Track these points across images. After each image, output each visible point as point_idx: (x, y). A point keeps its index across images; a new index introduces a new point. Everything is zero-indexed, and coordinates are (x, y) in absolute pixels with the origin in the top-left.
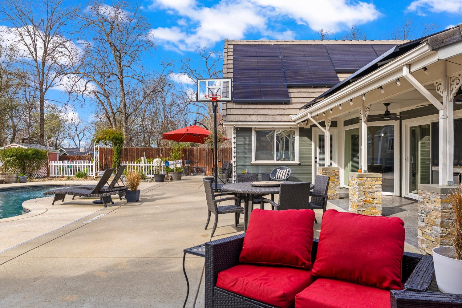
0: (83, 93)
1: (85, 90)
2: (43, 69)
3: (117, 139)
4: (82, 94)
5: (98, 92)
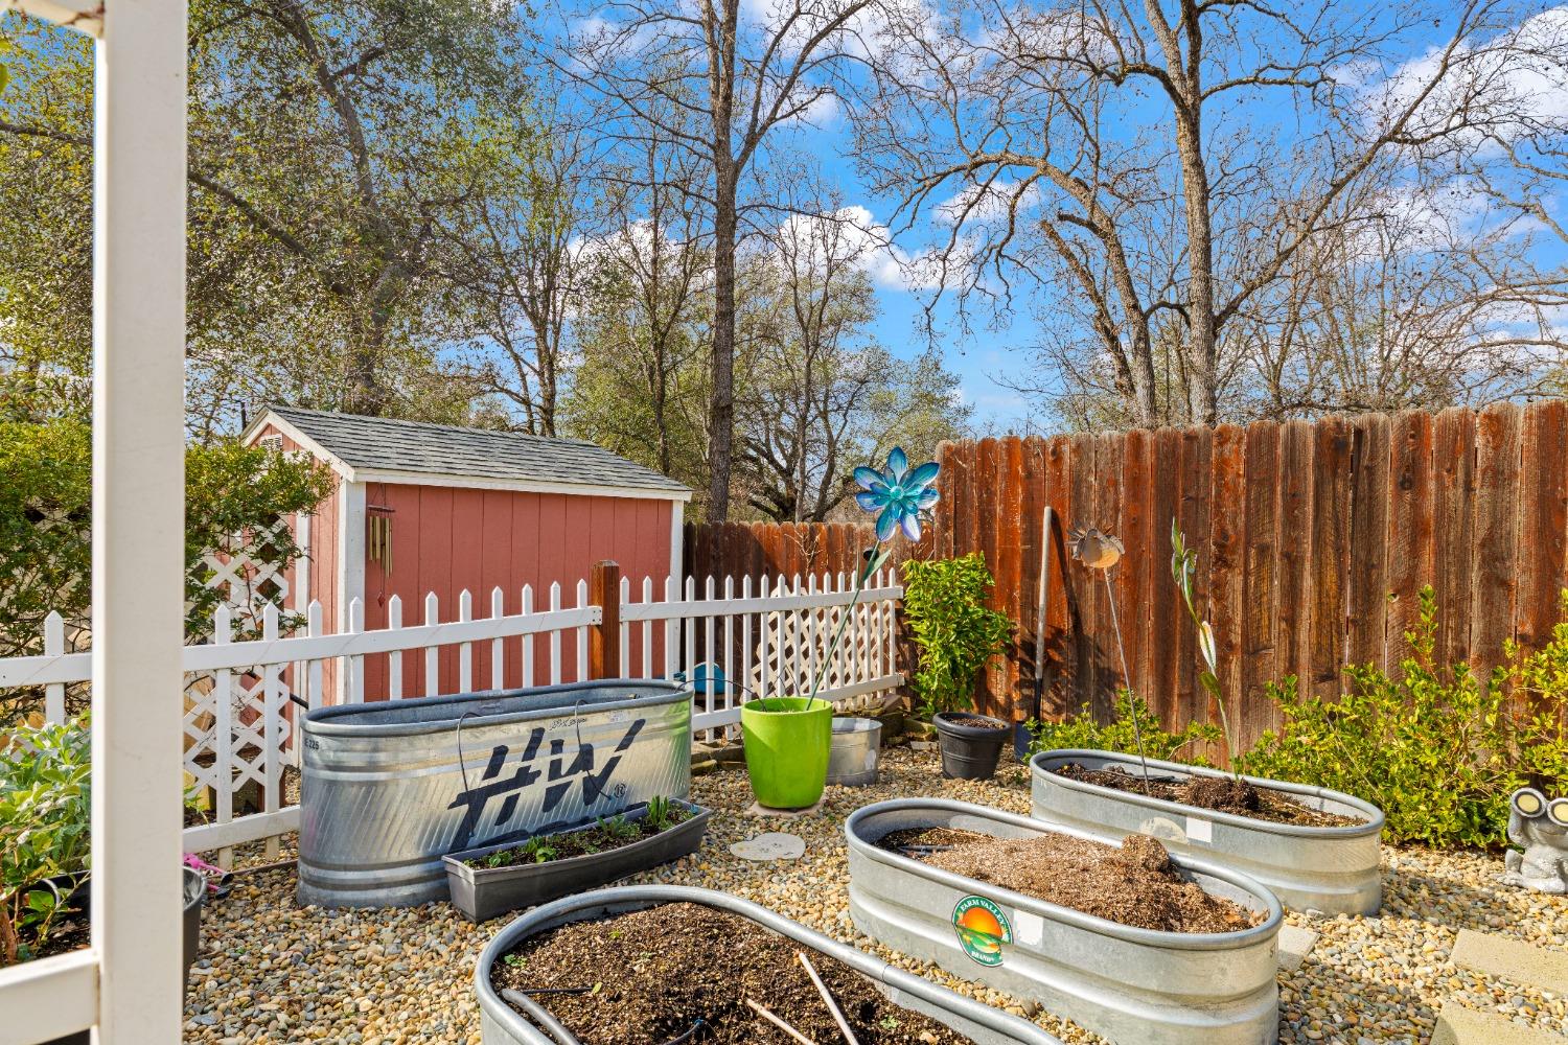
0: (999, 253)
5: (1062, 218)
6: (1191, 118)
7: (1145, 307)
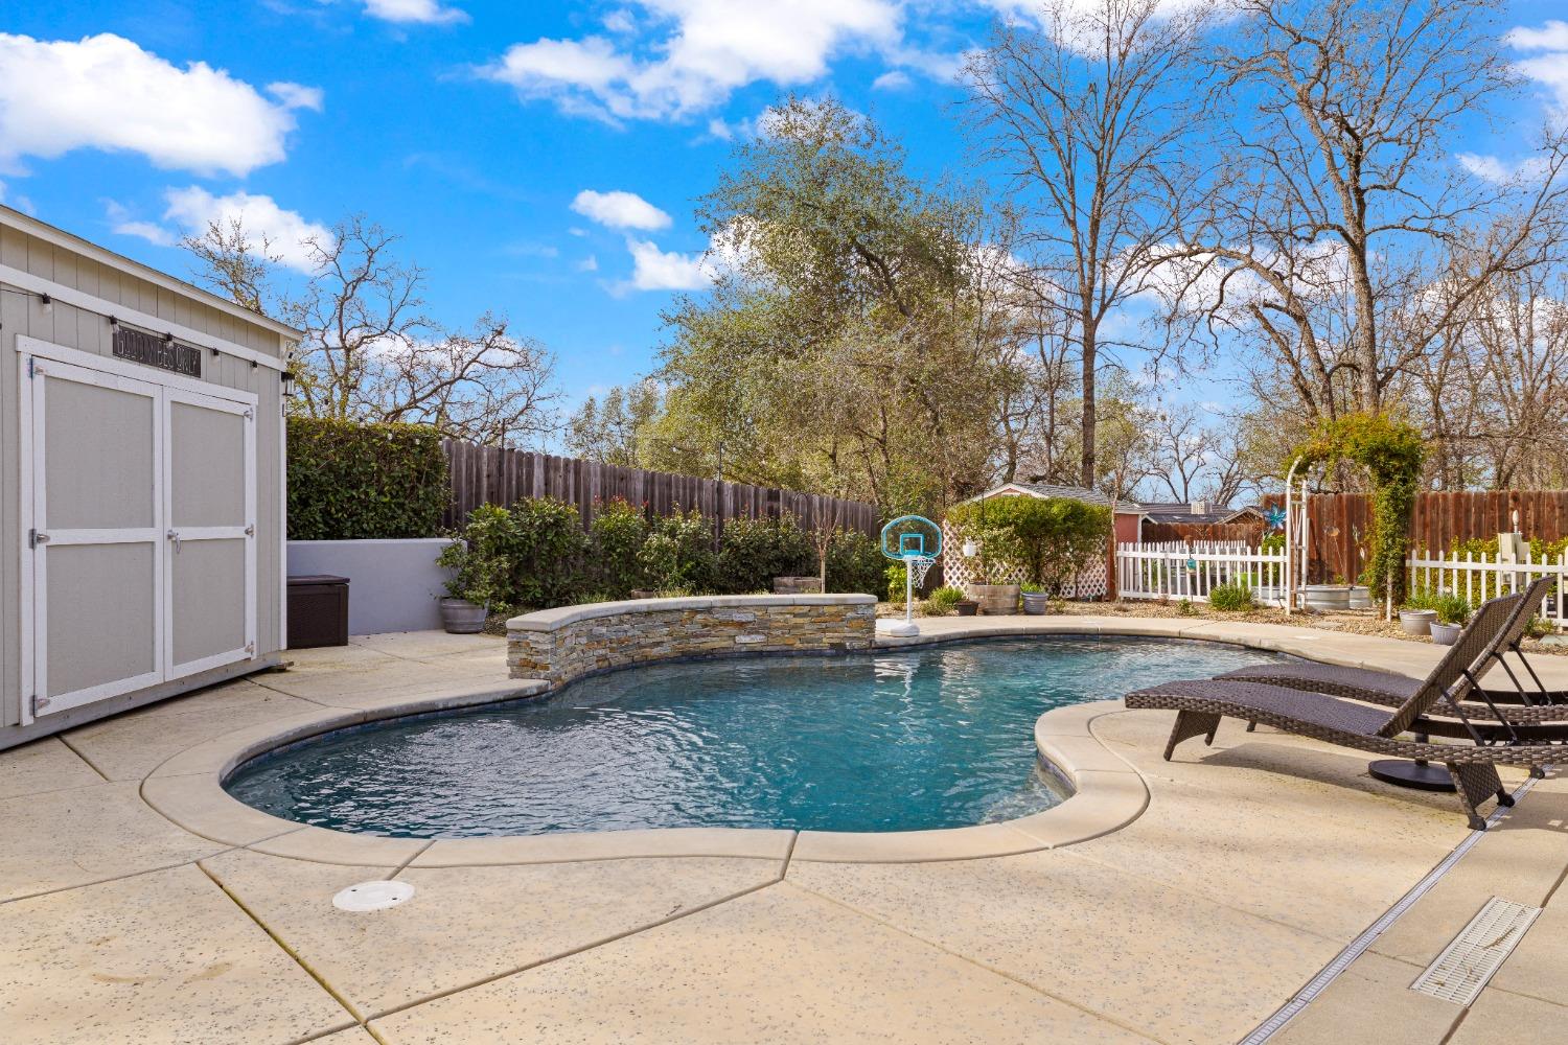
0: (1211, 316)
1: (1217, 307)
2: (1094, 243)
3: (1393, 455)
4: (1209, 321)
5: (1266, 306)
6: (1359, 251)
7: (1328, 370)
